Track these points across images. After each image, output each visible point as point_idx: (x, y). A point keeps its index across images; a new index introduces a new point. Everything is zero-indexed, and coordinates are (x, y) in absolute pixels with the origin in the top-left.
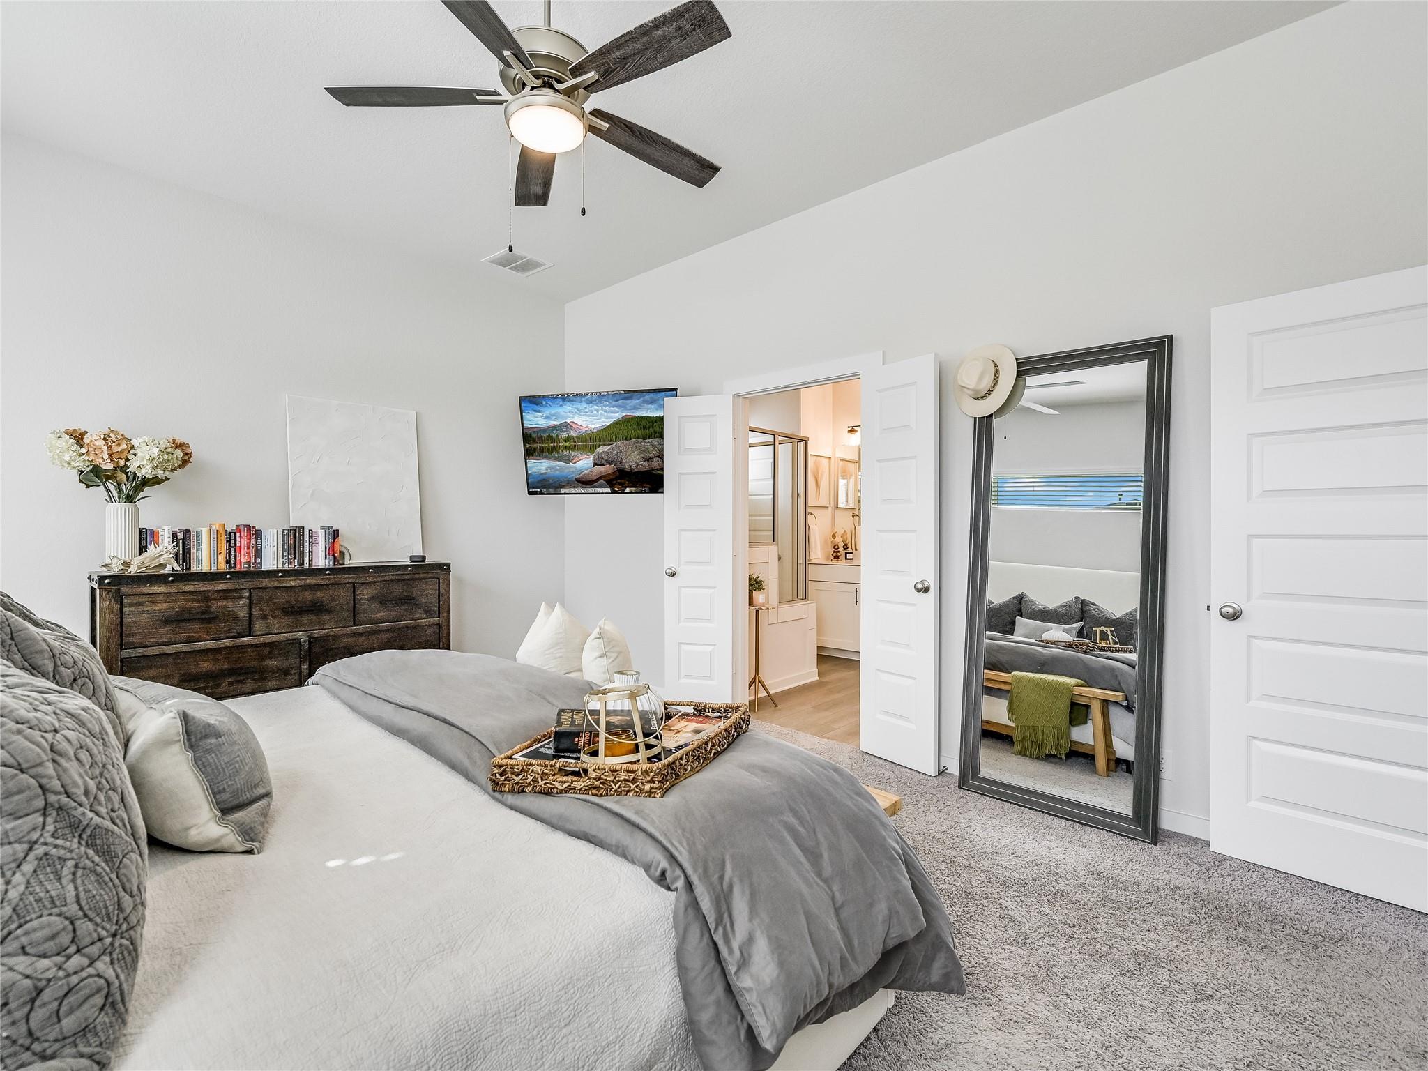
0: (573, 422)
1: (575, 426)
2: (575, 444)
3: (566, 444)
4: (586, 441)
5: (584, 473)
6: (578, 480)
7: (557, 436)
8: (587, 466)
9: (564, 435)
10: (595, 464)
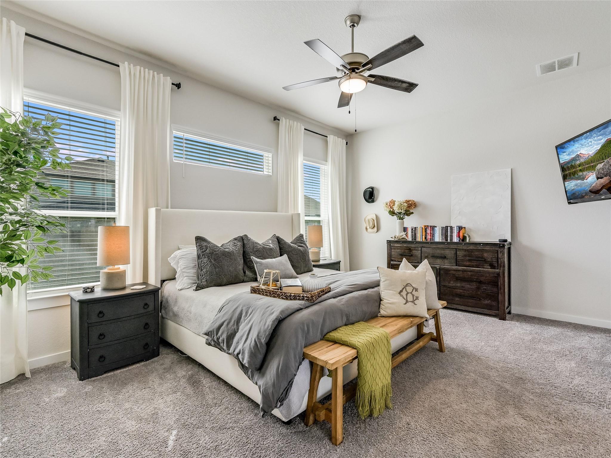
0: (581, 153)
1: (582, 155)
2: (584, 167)
3: (580, 168)
4: (589, 163)
5: (593, 186)
6: (590, 191)
7: (575, 164)
8: (593, 180)
9: (578, 162)
10: (598, 178)
